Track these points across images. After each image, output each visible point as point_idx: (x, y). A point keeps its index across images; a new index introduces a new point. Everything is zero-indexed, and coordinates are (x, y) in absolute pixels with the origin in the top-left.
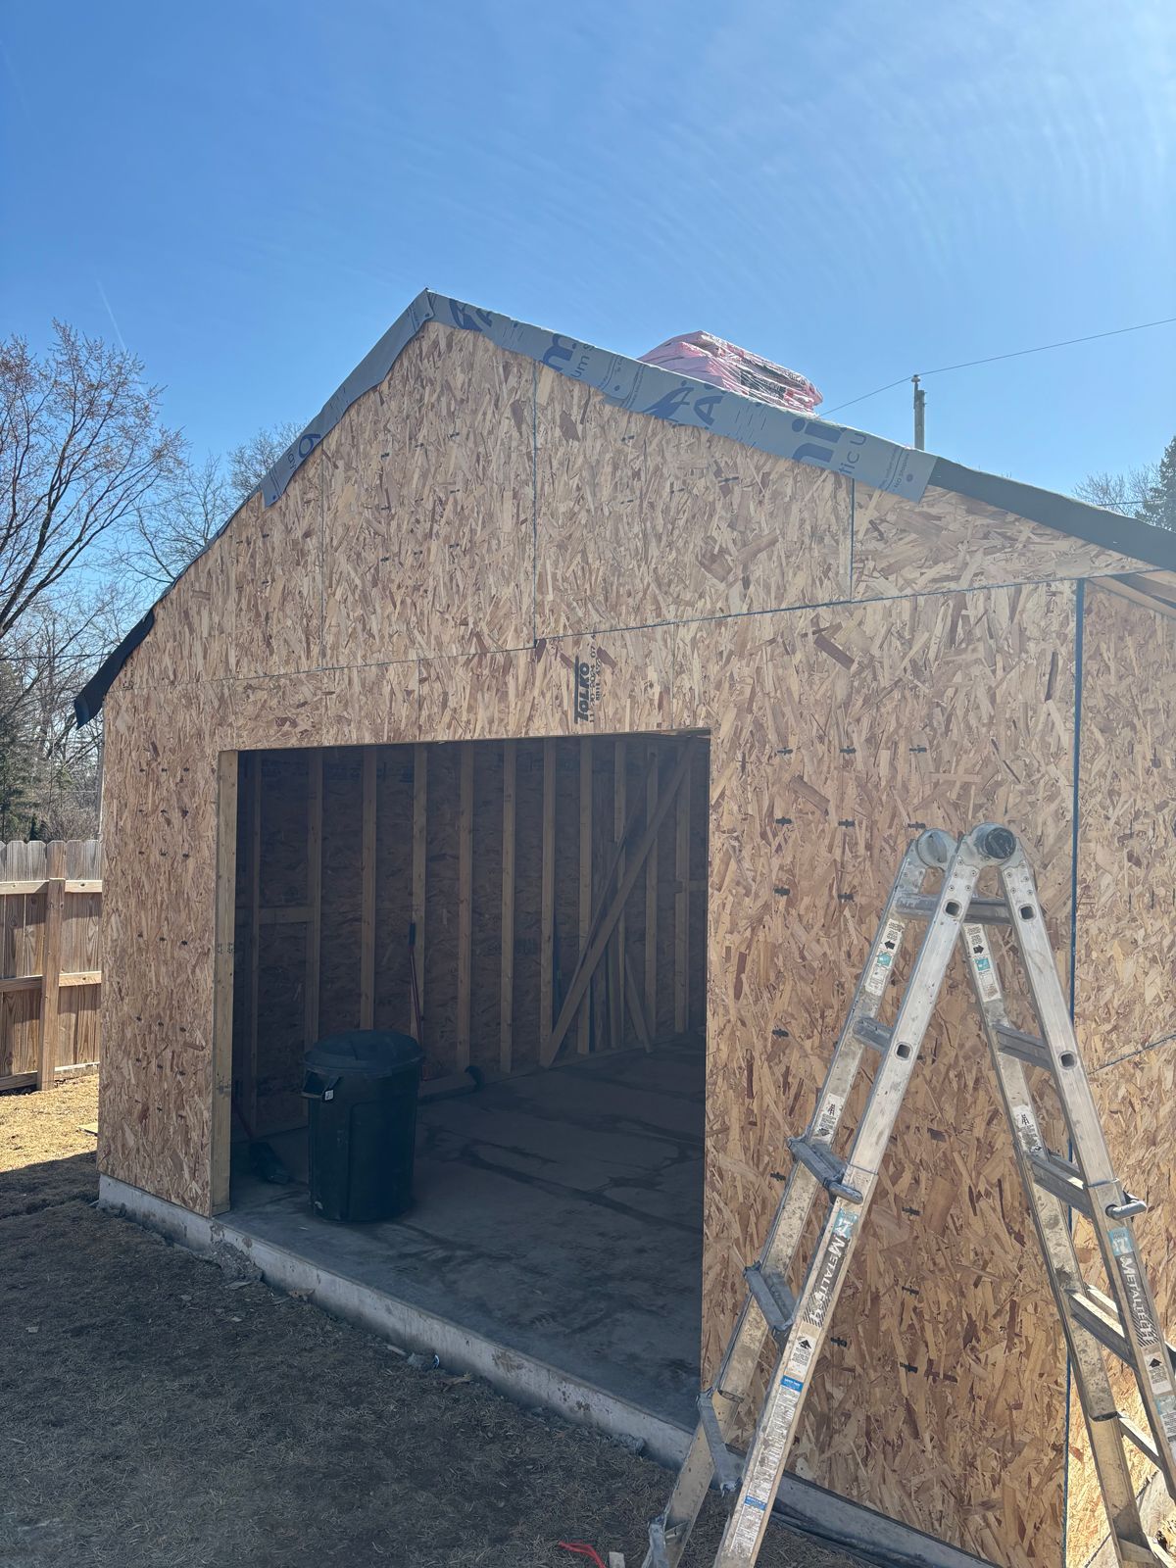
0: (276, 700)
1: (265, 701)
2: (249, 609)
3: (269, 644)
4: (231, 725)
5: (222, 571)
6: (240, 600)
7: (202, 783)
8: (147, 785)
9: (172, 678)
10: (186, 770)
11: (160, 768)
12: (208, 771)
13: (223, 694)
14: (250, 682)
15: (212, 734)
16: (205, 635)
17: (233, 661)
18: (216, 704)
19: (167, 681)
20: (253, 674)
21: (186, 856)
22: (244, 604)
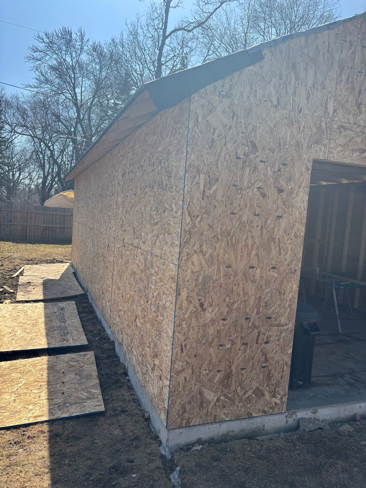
0: (360, 139)
1: (353, 138)
2: (347, 82)
3: (359, 108)
4: (325, 145)
5: (328, 51)
6: (340, 75)
7: (298, 175)
8: (243, 169)
9: (275, 103)
10: (284, 164)
11: (259, 159)
12: (304, 168)
13: (320, 126)
14: (343, 124)
15: (309, 147)
16: (310, 84)
17: (331, 109)
18: (314, 130)
19: (270, 104)
20: (345, 120)
21: (279, 217)
22: (344, 78)
